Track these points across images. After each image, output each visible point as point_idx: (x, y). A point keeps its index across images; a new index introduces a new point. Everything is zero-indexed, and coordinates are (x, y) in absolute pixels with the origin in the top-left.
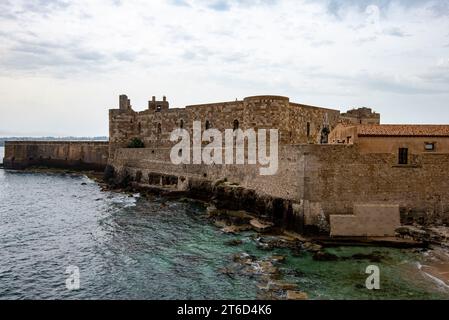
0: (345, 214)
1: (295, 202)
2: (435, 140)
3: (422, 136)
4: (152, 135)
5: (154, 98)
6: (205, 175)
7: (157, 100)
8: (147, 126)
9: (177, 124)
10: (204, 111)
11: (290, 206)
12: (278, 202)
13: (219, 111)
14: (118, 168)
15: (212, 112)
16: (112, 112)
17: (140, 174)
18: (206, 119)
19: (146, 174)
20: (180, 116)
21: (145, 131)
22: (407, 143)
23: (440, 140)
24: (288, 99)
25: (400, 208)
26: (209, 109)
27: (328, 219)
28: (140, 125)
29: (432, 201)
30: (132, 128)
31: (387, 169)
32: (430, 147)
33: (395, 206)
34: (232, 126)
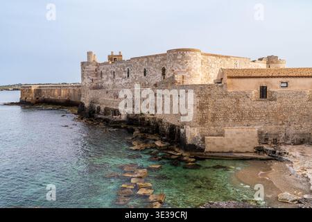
0: (216, 136)
1: (182, 127)
2: (288, 79)
3: (281, 77)
4: (109, 80)
5: (112, 52)
7: (114, 54)
8: (106, 73)
9: (125, 71)
10: (142, 61)
11: (179, 131)
12: (172, 127)
13: (152, 61)
14: (87, 105)
15: (148, 62)
16: (83, 64)
17: (99, 109)
18: (144, 67)
19: (102, 108)
20: (127, 66)
21: (105, 77)
22: (266, 82)
23: (293, 79)
25: (258, 131)
26: (146, 60)
27: (203, 140)
28: (102, 73)
29: (284, 126)
30: (97, 75)
31: (249, 102)
32: (285, 85)
33: (255, 130)
34: (161, 72)
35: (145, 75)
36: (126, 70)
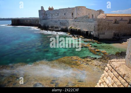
0: (102, 34)
1: (91, 32)
4: (50, 16)
6: (66, 26)
8: (49, 14)
10: (64, 10)
11: (90, 33)
12: (87, 32)
13: (68, 10)
14: (42, 25)
15: (66, 10)
16: (39, 11)
17: (48, 26)
18: (64, 12)
19: (50, 26)
20: (58, 12)
23: (124, 17)
24: (85, 7)
28: (47, 14)
30: (45, 15)
34: (71, 14)
35: (65, 15)
36: (57, 13)
